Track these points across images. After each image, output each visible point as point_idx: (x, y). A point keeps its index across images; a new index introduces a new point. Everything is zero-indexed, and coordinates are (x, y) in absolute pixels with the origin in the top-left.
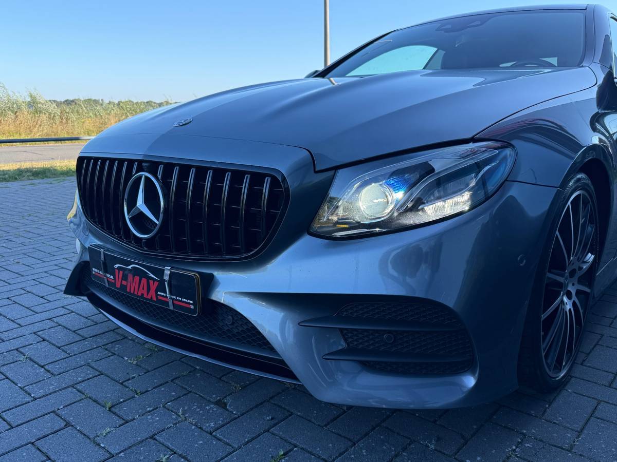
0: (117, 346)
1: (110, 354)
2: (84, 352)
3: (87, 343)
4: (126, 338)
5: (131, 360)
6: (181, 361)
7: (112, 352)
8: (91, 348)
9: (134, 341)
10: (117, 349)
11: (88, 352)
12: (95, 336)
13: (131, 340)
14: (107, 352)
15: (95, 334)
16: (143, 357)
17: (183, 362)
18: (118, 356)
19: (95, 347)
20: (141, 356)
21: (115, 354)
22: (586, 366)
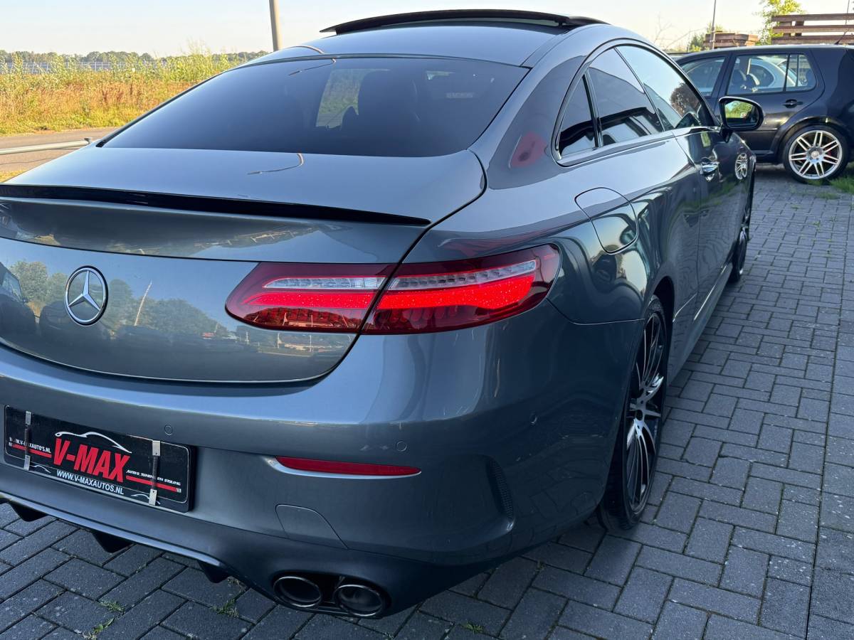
0: (58, 608)
1: (51, 627)
2: (8, 628)
3: (7, 609)
4: (67, 590)
5: (86, 634)
6: (163, 626)
7: (52, 622)
8: (17, 619)
9: (81, 595)
10: (58, 614)
11: (14, 627)
12: (17, 592)
13: (76, 593)
14: (45, 623)
15: (15, 589)
16: (104, 626)
17: (166, 628)
18: (65, 628)
19: (23, 615)
20: (101, 626)
21: (58, 625)
22: (689, 556)
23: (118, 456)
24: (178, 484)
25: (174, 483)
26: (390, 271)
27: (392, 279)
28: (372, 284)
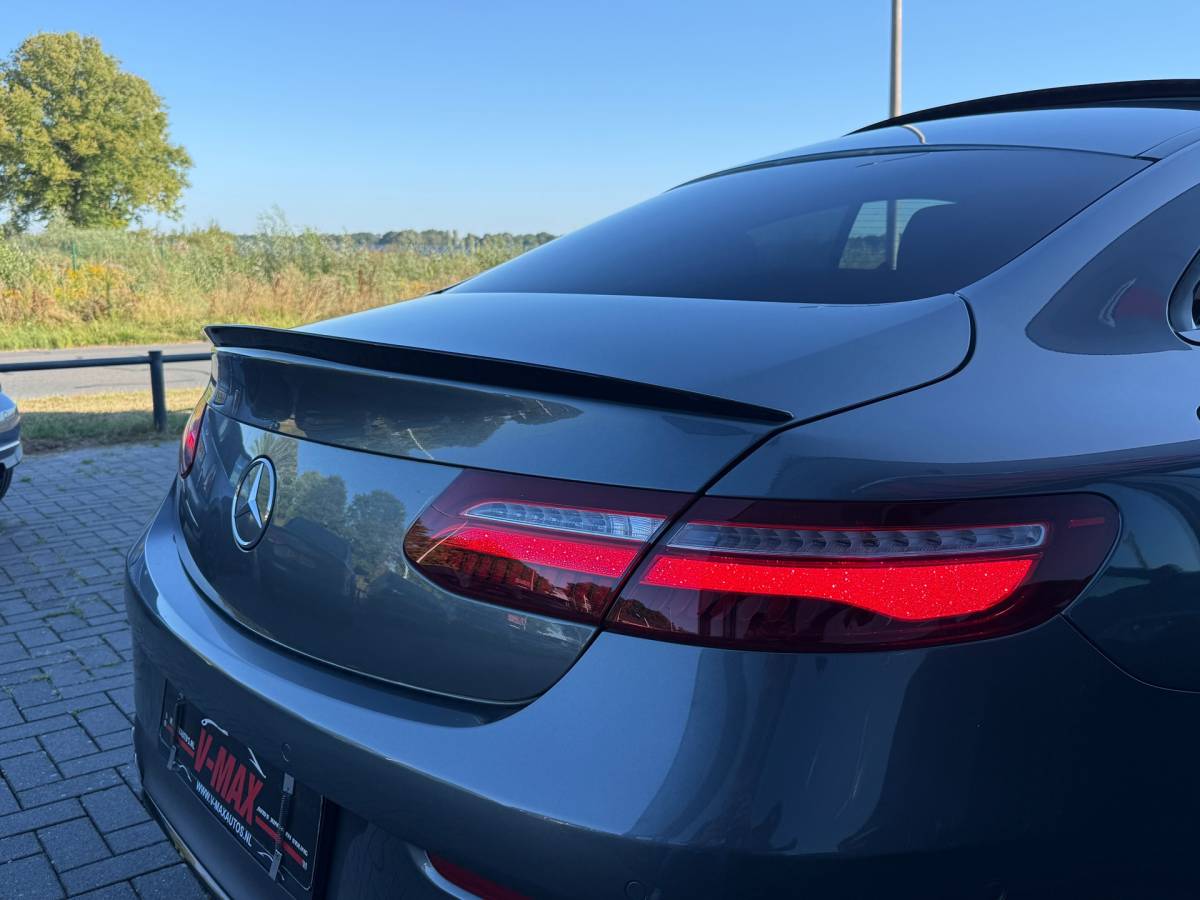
23: (252, 777)
24: (305, 852)
25: (302, 849)
26: (677, 508)
27: (678, 524)
28: (642, 529)
